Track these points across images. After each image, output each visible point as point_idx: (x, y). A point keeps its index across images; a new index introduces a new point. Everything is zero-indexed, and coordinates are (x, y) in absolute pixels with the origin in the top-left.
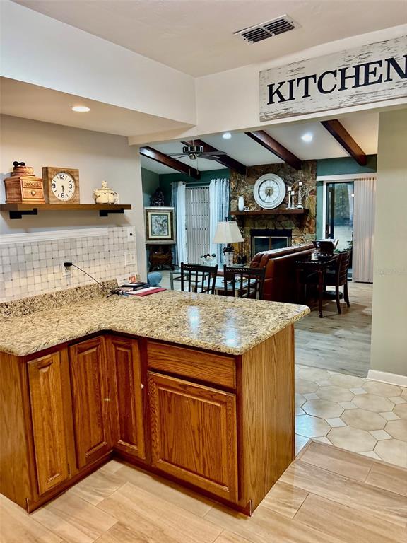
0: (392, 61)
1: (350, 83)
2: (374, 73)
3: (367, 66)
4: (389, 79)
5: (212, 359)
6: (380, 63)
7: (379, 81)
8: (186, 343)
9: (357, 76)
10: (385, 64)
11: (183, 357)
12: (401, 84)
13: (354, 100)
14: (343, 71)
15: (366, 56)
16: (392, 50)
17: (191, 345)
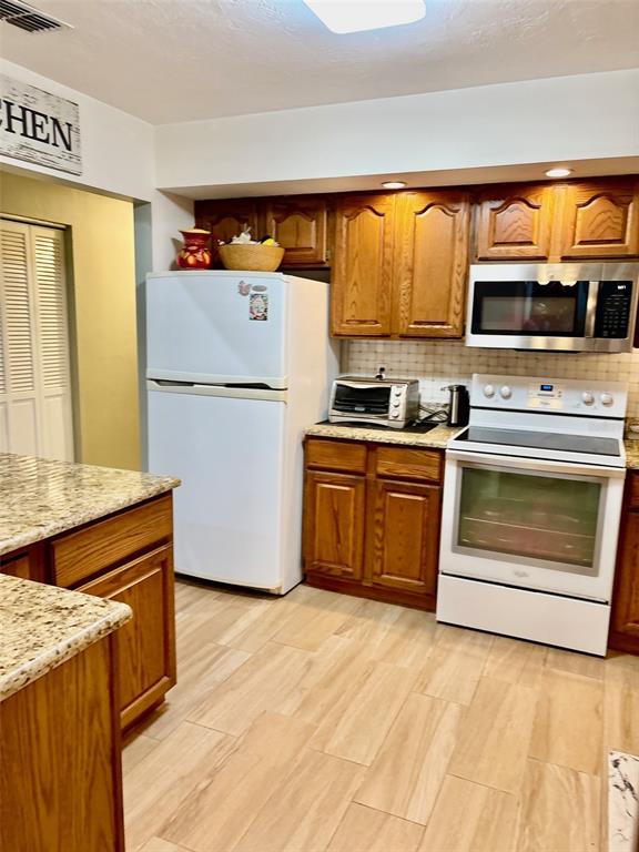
0: (56, 122)
1: (17, 125)
2: (41, 127)
3: (34, 113)
4: (55, 144)
5: (151, 510)
6: (45, 117)
7: (47, 141)
8: (126, 505)
9: (24, 120)
10: (51, 121)
11: (115, 532)
12: (67, 157)
13: (24, 152)
14: (9, 105)
15: (32, 100)
16: (56, 109)
17: (132, 503)
